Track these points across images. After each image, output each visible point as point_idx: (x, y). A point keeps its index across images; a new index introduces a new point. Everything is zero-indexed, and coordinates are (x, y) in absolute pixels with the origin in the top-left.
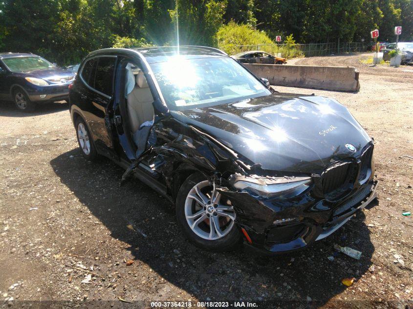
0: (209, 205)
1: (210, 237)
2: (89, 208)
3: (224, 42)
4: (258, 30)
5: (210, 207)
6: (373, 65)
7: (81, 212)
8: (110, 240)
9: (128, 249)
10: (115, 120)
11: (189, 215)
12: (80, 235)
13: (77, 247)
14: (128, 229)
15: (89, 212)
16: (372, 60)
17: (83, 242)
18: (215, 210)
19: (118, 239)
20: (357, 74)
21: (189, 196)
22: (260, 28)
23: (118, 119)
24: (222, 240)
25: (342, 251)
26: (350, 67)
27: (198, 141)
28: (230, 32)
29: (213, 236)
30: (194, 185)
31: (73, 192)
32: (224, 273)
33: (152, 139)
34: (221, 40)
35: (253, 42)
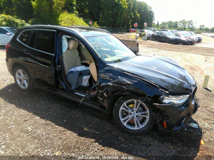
0: (133, 112)
1: (136, 128)
2: (51, 121)
3: (63, 22)
4: (79, 18)
5: (134, 113)
6: (136, 39)
7: (47, 124)
8: (80, 138)
9: (95, 142)
10: (57, 68)
11: (122, 118)
12: (59, 139)
13: (64, 146)
14: (85, 131)
15: (53, 124)
16: (134, 37)
17: (65, 143)
18: (137, 114)
19: (84, 137)
20: (138, 44)
21: (121, 108)
22: (80, 16)
23: (59, 67)
24: (143, 129)
25: (191, 126)
26: (135, 40)
27: (133, 80)
28: (66, 17)
29: (137, 128)
30: (124, 102)
31: (32, 113)
32: (150, 145)
33: (100, 79)
34: (61, 21)
35: (78, 23)
